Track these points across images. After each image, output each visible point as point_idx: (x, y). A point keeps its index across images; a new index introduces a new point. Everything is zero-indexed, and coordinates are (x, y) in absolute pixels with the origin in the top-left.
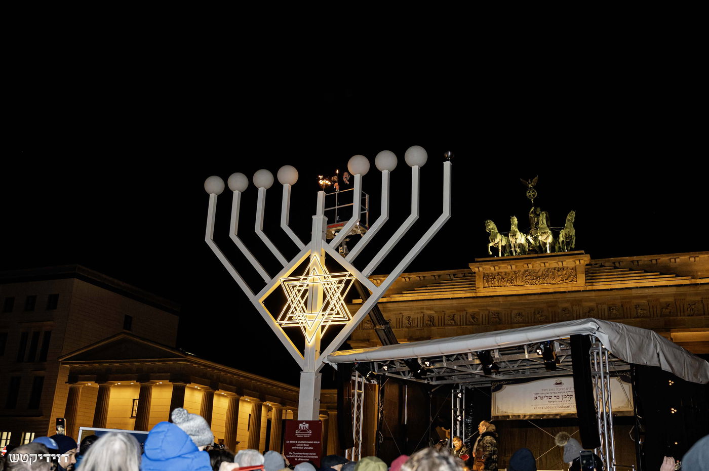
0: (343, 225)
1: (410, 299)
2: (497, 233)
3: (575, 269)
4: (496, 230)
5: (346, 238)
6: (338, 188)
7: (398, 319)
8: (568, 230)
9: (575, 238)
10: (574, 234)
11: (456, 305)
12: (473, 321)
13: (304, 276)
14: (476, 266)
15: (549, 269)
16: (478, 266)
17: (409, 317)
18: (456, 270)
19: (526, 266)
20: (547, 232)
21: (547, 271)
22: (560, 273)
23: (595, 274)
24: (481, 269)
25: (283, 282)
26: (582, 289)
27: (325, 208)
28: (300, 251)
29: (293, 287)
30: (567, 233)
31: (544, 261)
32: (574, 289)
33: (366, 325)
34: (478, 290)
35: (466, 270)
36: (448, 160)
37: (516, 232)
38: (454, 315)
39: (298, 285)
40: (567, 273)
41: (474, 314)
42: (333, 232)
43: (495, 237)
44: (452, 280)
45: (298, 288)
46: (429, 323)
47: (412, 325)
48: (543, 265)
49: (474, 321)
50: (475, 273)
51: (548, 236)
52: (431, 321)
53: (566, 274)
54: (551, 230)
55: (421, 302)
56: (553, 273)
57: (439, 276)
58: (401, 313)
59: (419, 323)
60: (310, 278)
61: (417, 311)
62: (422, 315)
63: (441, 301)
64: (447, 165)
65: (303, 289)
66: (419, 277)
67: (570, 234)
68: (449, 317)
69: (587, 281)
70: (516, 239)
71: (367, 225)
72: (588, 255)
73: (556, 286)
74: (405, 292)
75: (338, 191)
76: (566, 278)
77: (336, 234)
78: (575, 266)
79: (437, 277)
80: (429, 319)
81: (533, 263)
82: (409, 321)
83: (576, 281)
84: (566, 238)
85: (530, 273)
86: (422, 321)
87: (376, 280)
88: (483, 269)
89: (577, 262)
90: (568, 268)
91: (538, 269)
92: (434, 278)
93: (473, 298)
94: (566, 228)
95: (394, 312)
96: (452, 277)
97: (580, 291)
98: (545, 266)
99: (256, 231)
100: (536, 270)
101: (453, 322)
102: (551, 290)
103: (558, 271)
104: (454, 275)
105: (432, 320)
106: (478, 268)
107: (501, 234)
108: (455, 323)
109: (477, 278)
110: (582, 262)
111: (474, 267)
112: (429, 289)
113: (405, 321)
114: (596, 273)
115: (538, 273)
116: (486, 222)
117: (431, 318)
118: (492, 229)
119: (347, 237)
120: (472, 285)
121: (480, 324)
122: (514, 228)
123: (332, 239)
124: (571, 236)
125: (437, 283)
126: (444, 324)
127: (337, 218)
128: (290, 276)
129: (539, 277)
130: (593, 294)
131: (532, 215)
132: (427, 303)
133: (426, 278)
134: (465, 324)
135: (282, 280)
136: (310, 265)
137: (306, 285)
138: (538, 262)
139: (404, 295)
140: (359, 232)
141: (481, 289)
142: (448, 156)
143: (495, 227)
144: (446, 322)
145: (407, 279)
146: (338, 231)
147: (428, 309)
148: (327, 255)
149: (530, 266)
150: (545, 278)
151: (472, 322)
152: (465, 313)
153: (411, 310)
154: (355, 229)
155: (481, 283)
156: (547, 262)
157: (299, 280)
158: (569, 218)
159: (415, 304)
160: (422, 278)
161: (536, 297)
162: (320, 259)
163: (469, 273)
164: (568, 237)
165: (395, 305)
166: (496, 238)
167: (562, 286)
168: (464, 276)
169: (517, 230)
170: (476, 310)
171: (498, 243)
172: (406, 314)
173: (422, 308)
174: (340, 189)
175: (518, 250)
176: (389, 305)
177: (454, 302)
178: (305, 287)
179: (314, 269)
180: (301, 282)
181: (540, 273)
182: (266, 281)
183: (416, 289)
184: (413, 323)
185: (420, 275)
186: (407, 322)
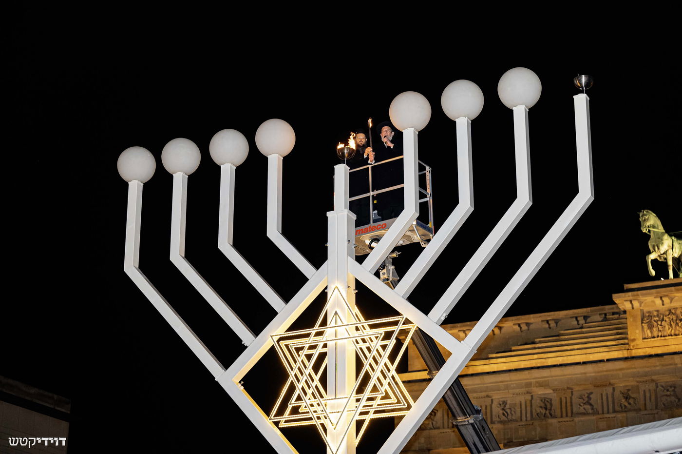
0: (386, 227)
1: (504, 367)
2: (662, 234)
4: (661, 229)
5: (393, 251)
6: (372, 157)
11: (593, 374)
12: (626, 404)
13: (317, 328)
14: (626, 299)
16: (631, 298)
17: (505, 403)
18: (589, 309)
24: (636, 304)
25: (278, 341)
27: (350, 197)
28: (307, 280)
29: (298, 350)
34: (632, 344)
35: (608, 308)
36: (582, 92)
38: (591, 393)
39: (307, 346)
41: (629, 390)
42: (368, 242)
43: (659, 242)
44: (582, 328)
45: (306, 352)
46: (543, 411)
47: (510, 416)
49: (630, 404)
50: (625, 312)
52: (546, 409)
55: (526, 372)
57: (557, 321)
58: (488, 396)
59: (524, 412)
60: (329, 332)
61: (517, 391)
62: (528, 397)
63: (563, 368)
64: (581, 102)
65: (316, 353)
66: (519, 325)
68: (581, 397)
71: (431, 225)
74: (494, 355)
75: (372, 162)
77: (373, 244)
79: (553, 324)
80: (543, 405)
82: (503, 409)
86: (529, 409)
88: (641, 303)
92: (547, 326)
93: (626, 359)
95: (476, 395)
96: (582, 321)
99: (220, 247)
101: (588, 407)
104: (585, 318)
105: (548, 406)
106: (631, 301)
107: (671, 236)
108: (592, 409)
109: (630, 320)
111: (622, 301)
112: (539, 348)
113: (497, 410)
116: (641, 214)
117: (546, 403)
118: (654, 227)
119: (396, 249)
120: (621, 335)
121: (640, 410)
123: (367, 255)
125: (554, 335)
126: (572, 413)
127: (373, 214)
128: (289, 330)
132: (536, 374)
133: (532, 327)
134: (611, 410)
135: (276, 338)
136: (328, 307)
137: (321, 344)
139: (492, 361)
140: (416, 238)
141: (639, 342)
142: (581, 84)
143: (659, 223)
144: (575, 410)
145: (496, 331)
146: (377, 240)
147: (540, 385)
148: (359, 285)
151: (625, 406)
152: (610, 390)
153: (507, 388)
154: (409, 233)
155: (637, 331)
157: (308, 335)
159: (514, 376)
160: (524, 327)
162: (348, 293)
163: (614, 314)
165: (477, 380)
166: (662, 243)
168: (605, 319)
170: (632, 383)
171: (665, 253)
172: (497, 396)
173: (529, 385)
174: (376, 160)
177: (589, 368)
178: (320, 350)
179: (336, 313)
180: (311, 340)
182: (245, 342)
183: (513, 348)
184: (513, 413)
185: (519, 322)
186: (501, 412)
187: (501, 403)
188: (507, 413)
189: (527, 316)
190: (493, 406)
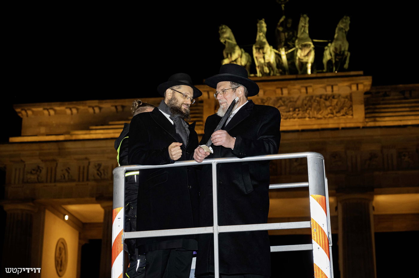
1: (102, 136)
2: (235, 46)
3: (350, 97)
4: (234, 42)
7: (82, 168)
8: (339, 43)
9: (349, 54)
10: (347, 48)
14: (205, 90)
15: (312, 97)
16: (208, 90)
17: (99, 165)
19: (279, 91)
20: (310, 45)
21: (309, 100)
22: (328, 103)
23: (378, 106)
26: (361, 125)
30: (338, 47)
31: (306, 85)
32: (348, 125)
33: (29, 176)
37: (264, 43)
40: (339, 103)
43: (232, 51)
47: (103, 176)
48: (304, 90)
50: (203, 101)
51: (310, 51)
53: (337, 104)
54: (314, 43)
56: (319, 102)
58: (86, 159)
66: (116, 107)
67: (343, 49)
69: (368, 116)
70: (264, 53)
72: (370, 78)
73: (323, 121)
74: (94, 127)
76: (337, 110)
78: (351, 94)
81: (289, 86)
82: (98, 170)
83: (352, 115)
84: (336, 55)
85: (284, 102)
87: (48, 110)
89: (354, 88)
90: (339, 96)
91: (296, 96)
94: (337, 39)
95: (77, 157)
97: (358, 128)
98: (307, 92)
100: (293, 98)
102: (315, 127)
103: (326, 100)
106: (208, 92)
107: (241, 47)
109: (205, 107)
110: (361, 87)
113: (93, 170)
114: (379, 104)
115: (296, 102)
116: (220, 28)
118: (229, 38)
122: (262, 38)
124: (344, 52)
129: (298, 108)
130: (379, 132)
131: (281, 29)
133: (125, 109)
138: (298, 86)
139: (92, 132)
143: (232, 37)
145: (97, 110)
149: (285, 91)
150: (307, 110)
156: (311, 86)
158: (341, 25)
160: (120, 109)
161: (295, 135)
164: (338, 54)
165: (79, 145)
166: (234, 52)
167: (331, 121)
169: (265, 40)
171: (235, 60)
172: (94, 160)
175: (266, 70)
176: (69, 145)
181: (299, 103)
183: (111, 123)
184: (106, 174)
185: (116, 104)
186: (96, 172)
187: (96, 165)
188: (101, 173)
189: (122, 100)
190: (90, 167)
